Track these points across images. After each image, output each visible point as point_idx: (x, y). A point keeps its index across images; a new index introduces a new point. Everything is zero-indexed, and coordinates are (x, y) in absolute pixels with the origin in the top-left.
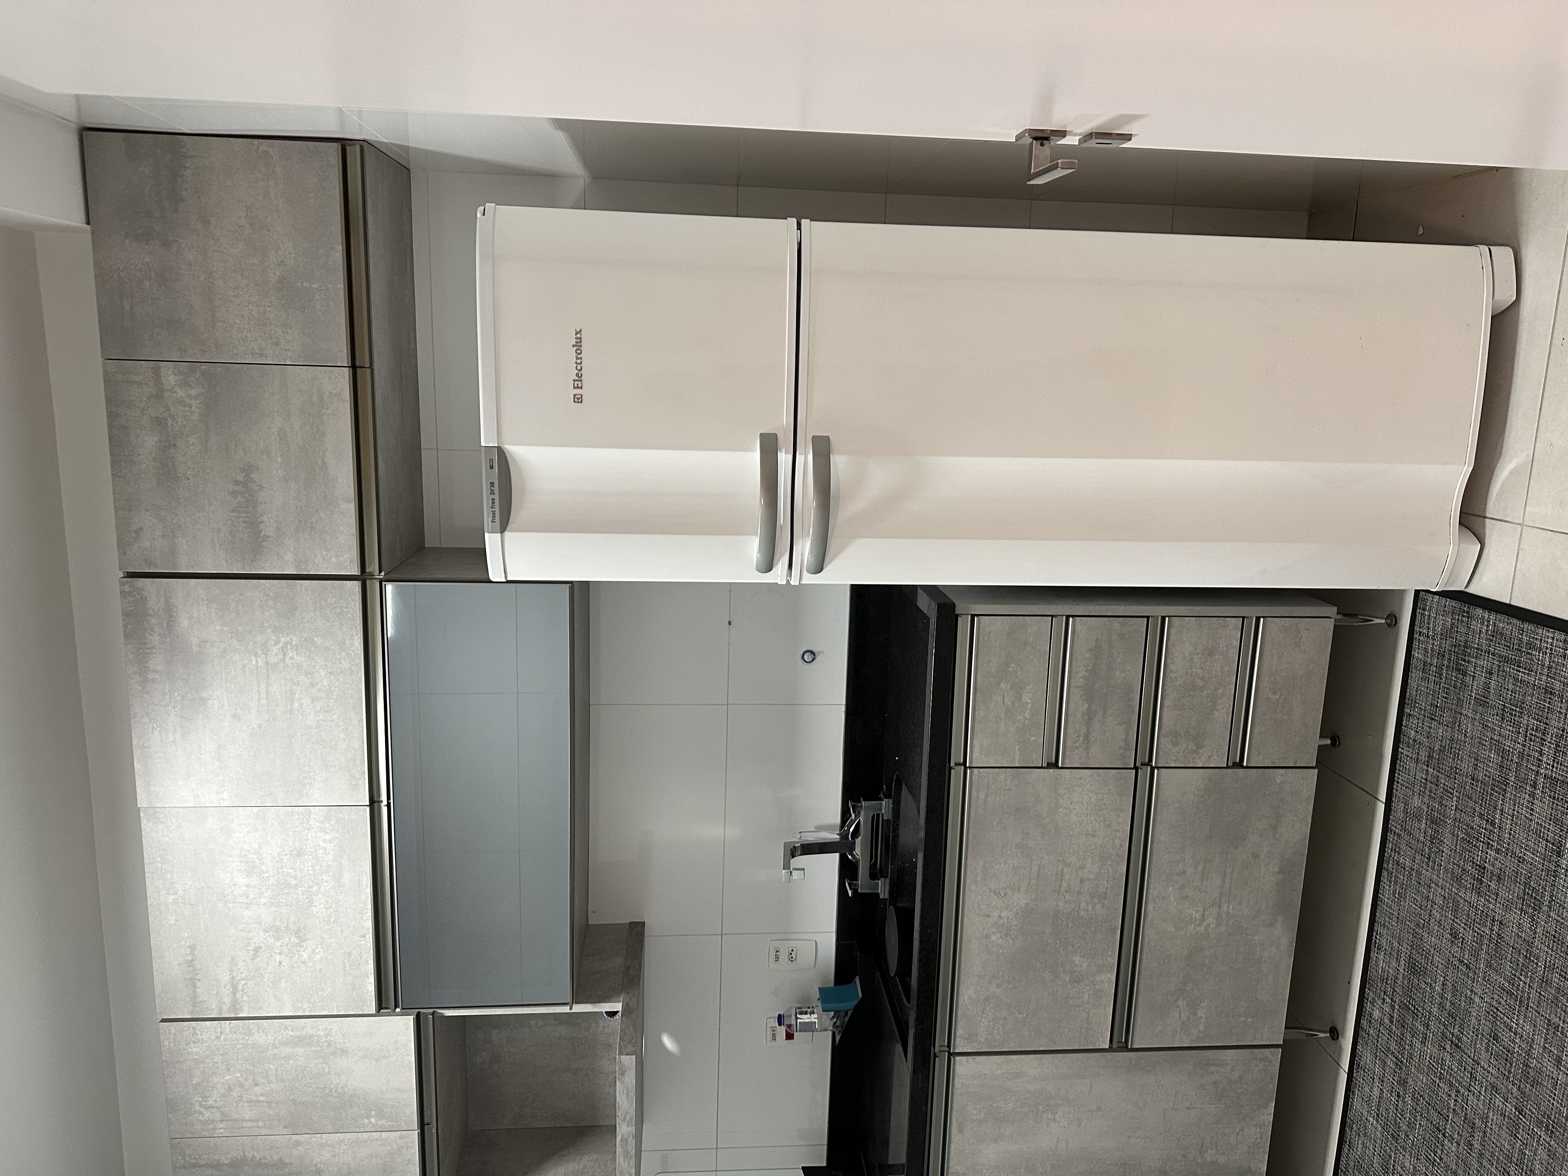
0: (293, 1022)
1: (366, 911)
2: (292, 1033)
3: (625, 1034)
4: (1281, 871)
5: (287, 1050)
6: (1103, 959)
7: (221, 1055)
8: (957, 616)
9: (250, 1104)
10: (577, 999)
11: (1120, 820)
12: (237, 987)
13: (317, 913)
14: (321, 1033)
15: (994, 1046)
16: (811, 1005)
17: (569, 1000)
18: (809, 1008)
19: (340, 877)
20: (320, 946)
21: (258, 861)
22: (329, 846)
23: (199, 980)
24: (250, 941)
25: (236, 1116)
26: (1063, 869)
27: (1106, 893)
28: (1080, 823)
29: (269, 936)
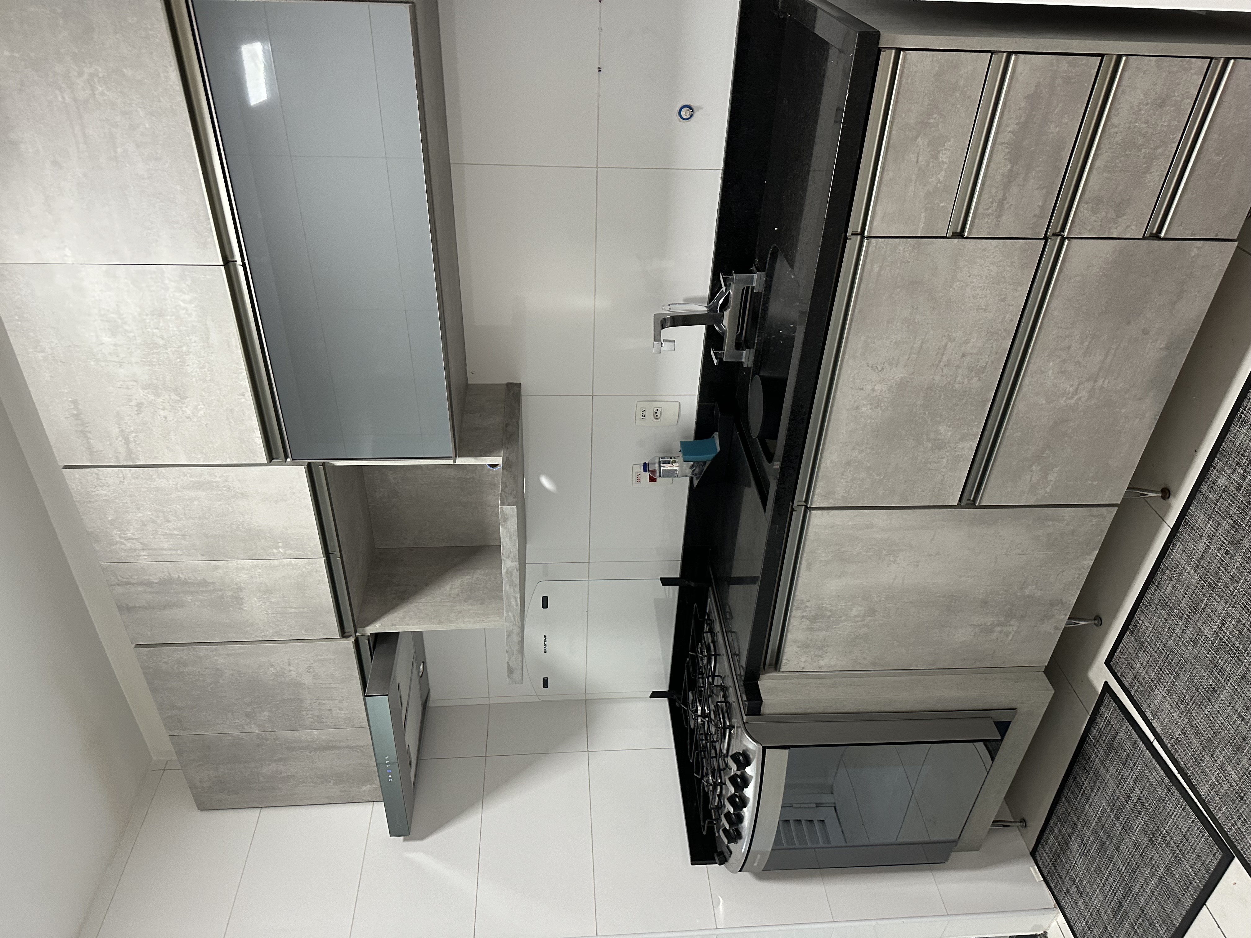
0: (190, 470)
1: (240, 371)
2: (191, 479)
3: (506, 486)
4: (1167, 348)
5: (190, 494)
6: (968, 429)
7: (128, 496)
8: (880, 50)
9: (166, 537)
10: (459, 452)
11: (1017, 294)
12: (128, 438)
13: (192, 372)
14: (218, 479)
15: (849, 503)
16: (674, 456)
17: (452, 454)
18: (671, 458)
19: (208, 338)
20: (201, 403)
21: (120, 321)
22: (191, 307)
23: (90, 432)
24: (130, 397)
25: (156, 546)
26: (946, 344)
27: (985, 367)
28: (974, 297)
29: (148, 393)
